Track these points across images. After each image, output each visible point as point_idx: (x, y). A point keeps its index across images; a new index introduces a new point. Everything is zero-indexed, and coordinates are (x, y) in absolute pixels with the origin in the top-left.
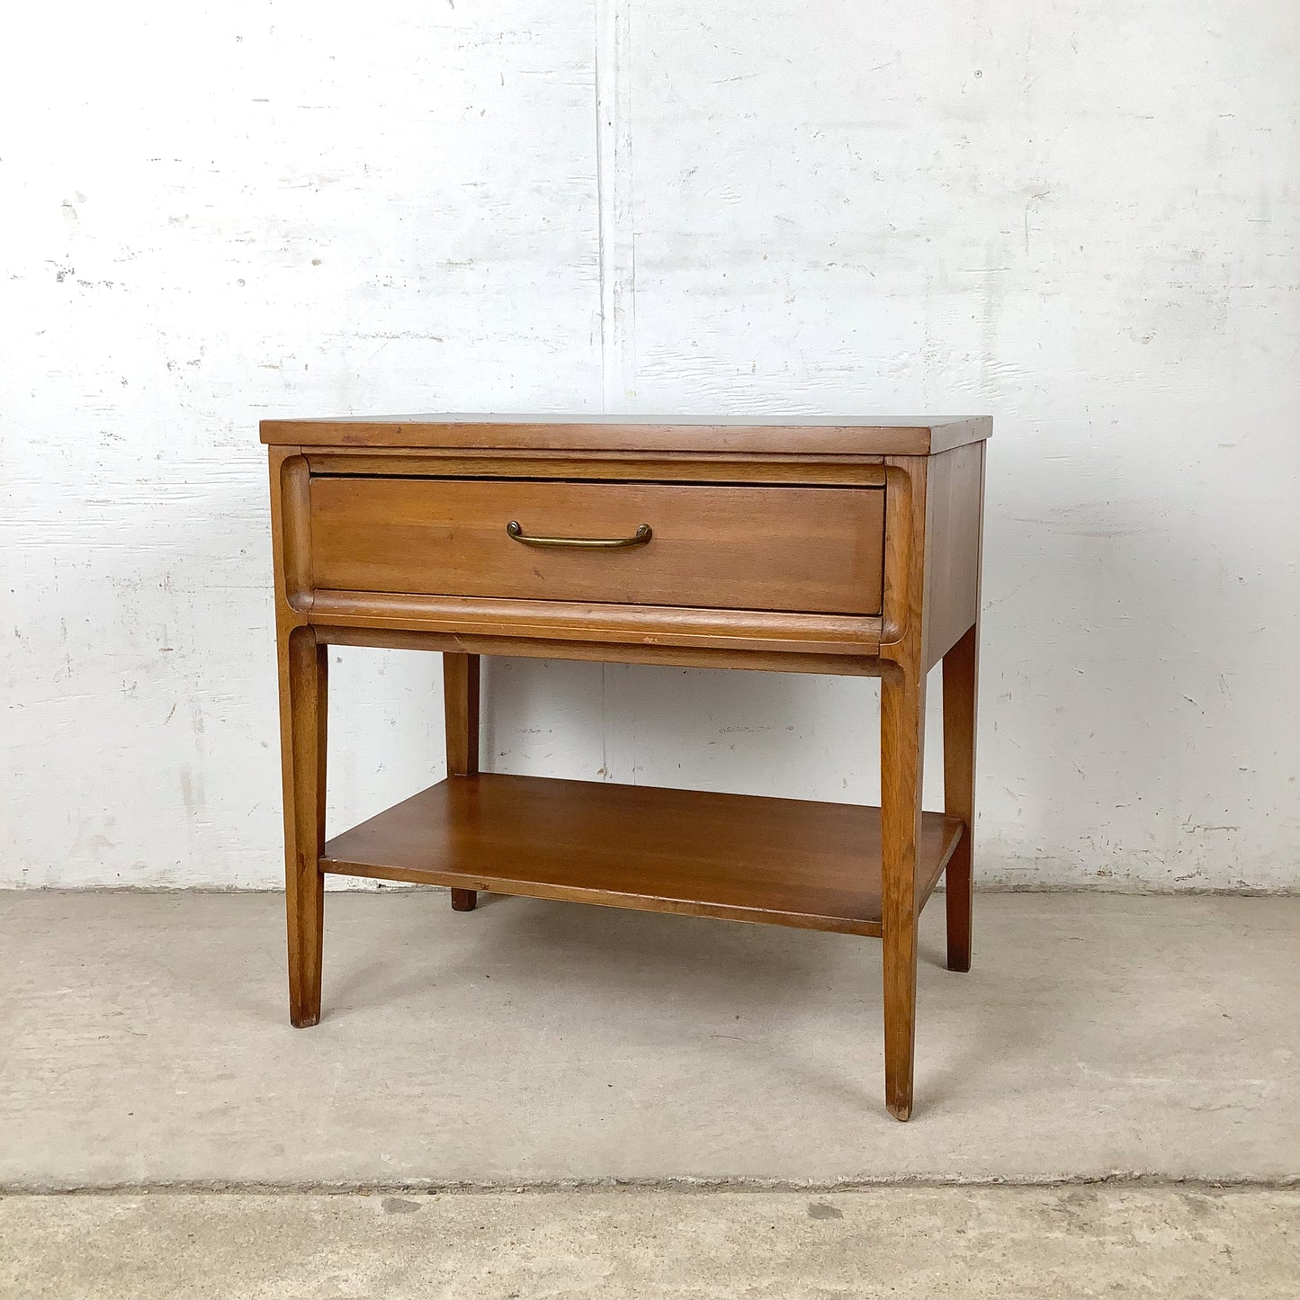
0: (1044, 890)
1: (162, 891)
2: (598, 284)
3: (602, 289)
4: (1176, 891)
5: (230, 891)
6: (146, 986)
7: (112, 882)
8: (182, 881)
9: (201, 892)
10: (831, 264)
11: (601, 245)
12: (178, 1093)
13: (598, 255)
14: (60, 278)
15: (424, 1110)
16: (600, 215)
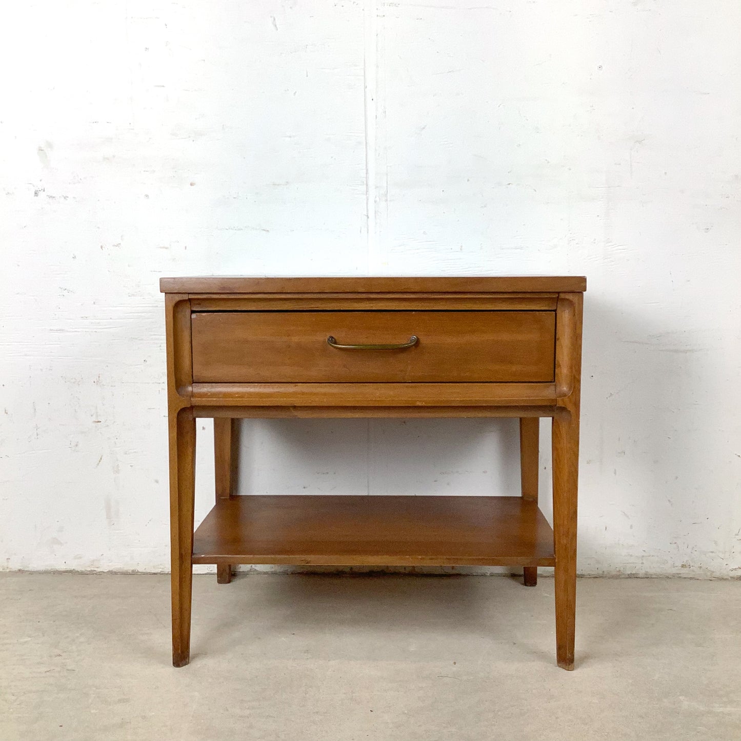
0: (647, 577)
1: (92, 573)
2: (365, 197)
3: (368, 199)
4: (731, 577)
5: (134, 573)
6: (77, 637)
7: (62, 567)
8: (105, 567)
9: (116, 573)
10: (509, 184)
11: (367, 173)
12: (92, 711)
13: (365, 179)
14: (36, 194)
15: (251, 727)
16: (366, 155)
